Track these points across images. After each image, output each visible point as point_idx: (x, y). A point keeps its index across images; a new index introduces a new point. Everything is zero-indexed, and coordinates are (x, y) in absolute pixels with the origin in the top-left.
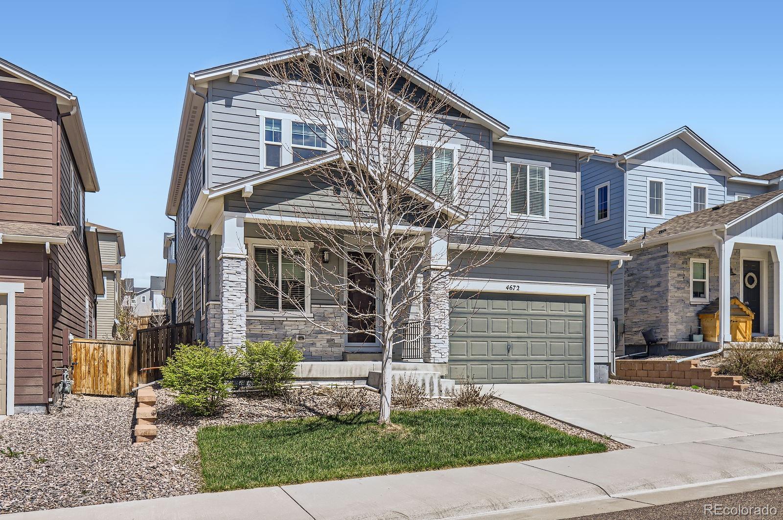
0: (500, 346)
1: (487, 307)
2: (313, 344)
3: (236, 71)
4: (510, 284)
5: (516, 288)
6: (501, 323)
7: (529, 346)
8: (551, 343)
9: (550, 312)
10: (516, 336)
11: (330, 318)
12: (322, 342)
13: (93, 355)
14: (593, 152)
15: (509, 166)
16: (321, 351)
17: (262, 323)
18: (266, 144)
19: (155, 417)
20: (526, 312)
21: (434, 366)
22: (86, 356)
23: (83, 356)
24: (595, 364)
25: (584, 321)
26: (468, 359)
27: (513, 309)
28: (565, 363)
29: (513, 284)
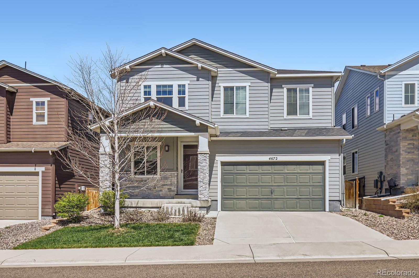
0: (267, 190)
1: (258, 170)
2: (161, 191)
3: (127, 67)
4: (271, 157)
5: (275, 159)
6: (267, 178)
7: (285, 190)
8: (300, 189)
9: (299, 171)
10: (277, 185)
11: (169, 178)
12: (165, 190)
13: (95, 195)
14: (341, 75)
15: (285, 90)
16: (165, 194)
17: (137, 181)
18: (144, 98)
19: (58, 222)
20: (283, 172)
21: (200, 202)
22: (92, 195)
23: (91, 195)
24: (329, 201)
25: (323, 176)
26: (247, 197)
27: (275, 170)
28: (310, 200)
29: (273, 157)
